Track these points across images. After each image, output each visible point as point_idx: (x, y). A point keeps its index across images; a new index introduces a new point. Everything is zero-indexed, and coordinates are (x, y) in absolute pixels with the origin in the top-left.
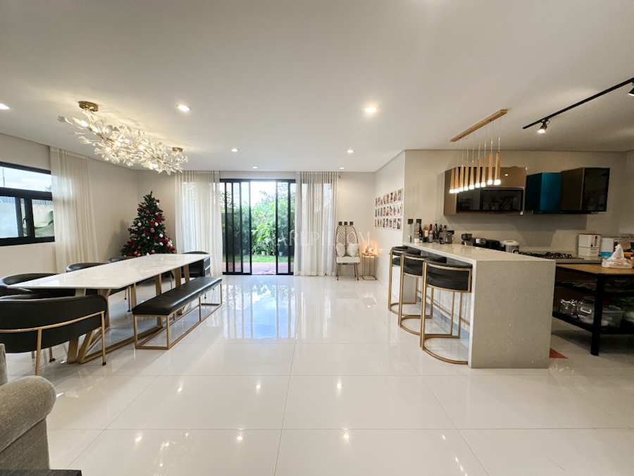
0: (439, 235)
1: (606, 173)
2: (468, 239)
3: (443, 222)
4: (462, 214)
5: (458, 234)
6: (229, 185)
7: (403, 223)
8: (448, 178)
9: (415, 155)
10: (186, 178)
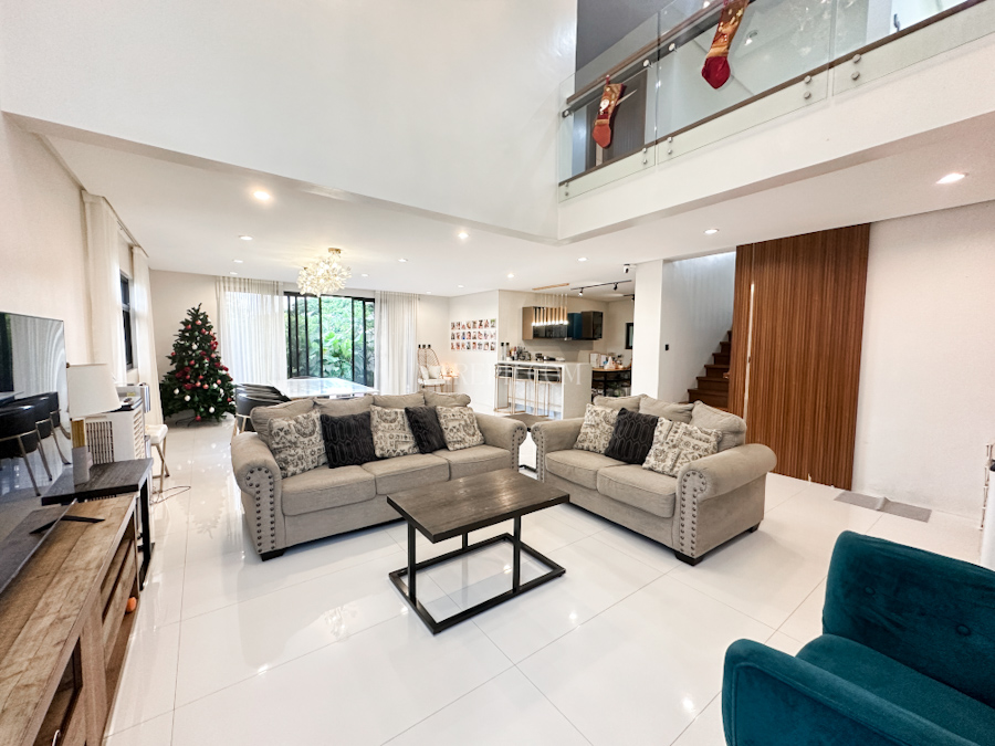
0: (520, 354)
1: (599, 315)
2: (539, 357)
3: (523, 345)
4: (537, 340)
5: (533, 354)
6: (293, 299)
7: (497, 346)
8: (527, 313)
9: (508, 294)
10: (227, 285)
